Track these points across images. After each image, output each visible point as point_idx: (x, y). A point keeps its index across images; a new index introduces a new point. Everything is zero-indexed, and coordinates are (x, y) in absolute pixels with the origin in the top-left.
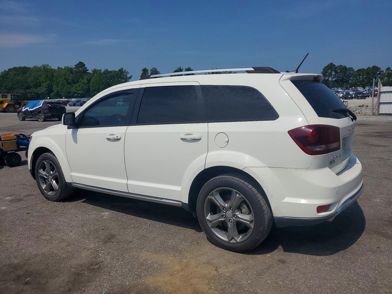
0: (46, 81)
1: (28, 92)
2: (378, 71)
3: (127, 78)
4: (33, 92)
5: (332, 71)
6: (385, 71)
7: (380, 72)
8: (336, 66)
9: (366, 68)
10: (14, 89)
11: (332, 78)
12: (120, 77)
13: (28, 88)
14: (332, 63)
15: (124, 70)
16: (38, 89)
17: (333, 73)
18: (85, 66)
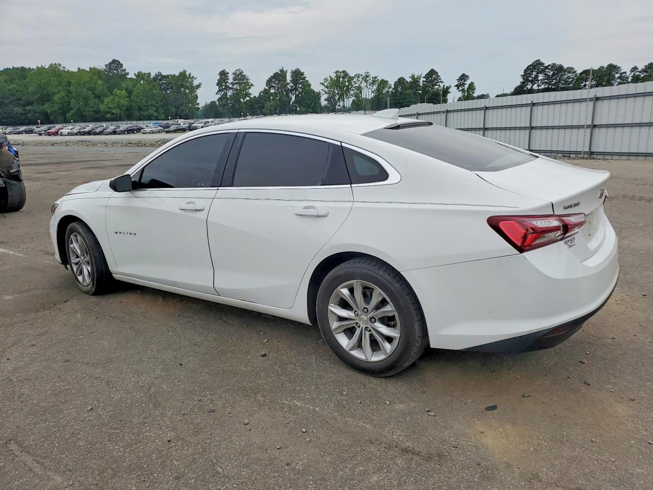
0: (59, 92)
1: (29, 110)
2: (617, 73)
3: (192, 87)
4: (37, 111)
5: (538, 73)
6: (628, 73)
7: (620, 74)
8: (545, 65)
9: (596, 68)
10: (6, 106)
11: (538, 86)
12: (182, 86)
13: (30, 103)
14: (539, 60)
15: (187, 73)
16: (46, 106)
17: (541, 77)
18: (122, 67)
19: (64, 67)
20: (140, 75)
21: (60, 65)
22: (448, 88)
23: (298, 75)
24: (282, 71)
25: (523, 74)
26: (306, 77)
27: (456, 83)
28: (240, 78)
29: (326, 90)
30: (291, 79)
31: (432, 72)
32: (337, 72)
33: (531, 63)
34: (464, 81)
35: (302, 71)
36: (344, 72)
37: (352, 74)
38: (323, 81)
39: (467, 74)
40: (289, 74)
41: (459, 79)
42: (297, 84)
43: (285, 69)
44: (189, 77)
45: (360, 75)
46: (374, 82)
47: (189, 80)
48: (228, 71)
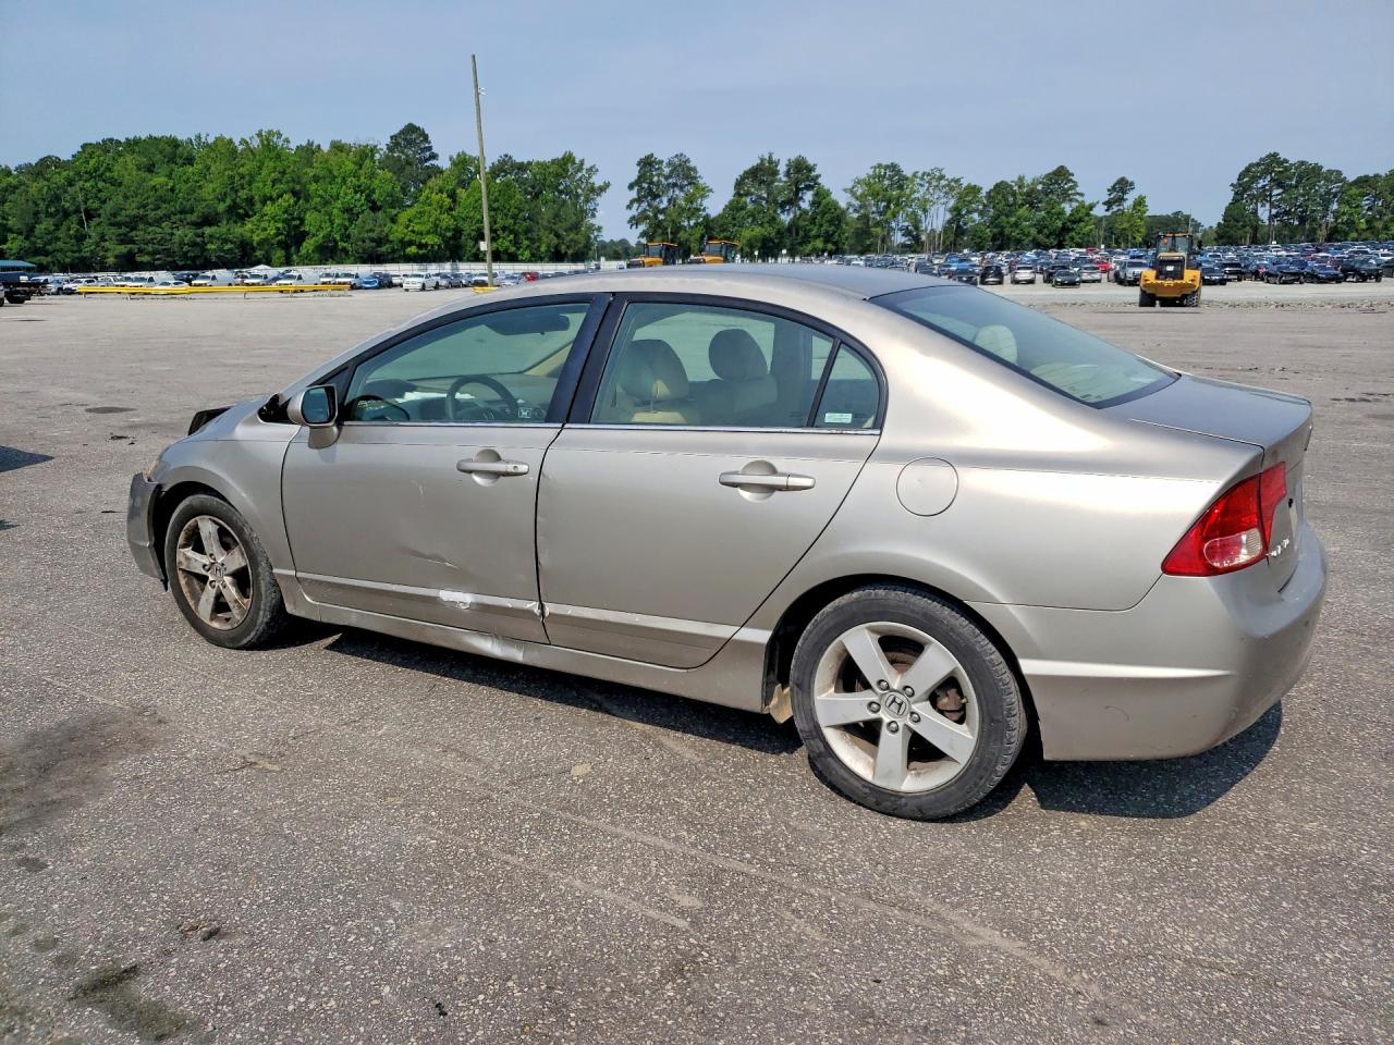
0: (280, 196)
1: (211, 236)
3: (592, 190)
4: (231, 238)
5: (1270, 181)
8: (1286, 165)
9: (1385, 173)
10: (150, 225)
11: (1271, 207)
13: (209, 220)
14: (1275, 155)
15: (577, 161)
16: (249, 226)
18: (426, 138)
19: (287, 141)
20: (461, 161)
21: (279, 135)
22: (1091, 207)
23: (802, 172)
24: (770, 161)
25: (1235, 182)
26: (820, 176)
27: (1106, 198)
28: (684, 172)
29: (857, 203)
30: (784, 179)
31: (1061, 174)
32: (880, 166)
33: (1255, 161)
34: (1124, 192)
35: (811, 162)
36: (893, 167)
37: (908, 172)
38: (850, 186)
39: (1130, 180)
40: (782, 168)
41: (1114, 188)
42: (798, 190)
43: (775, 158)
44: (580, 169)
45: (924, 174)
46: (952, 189)
47: (580, 174)
48: (659, 158)
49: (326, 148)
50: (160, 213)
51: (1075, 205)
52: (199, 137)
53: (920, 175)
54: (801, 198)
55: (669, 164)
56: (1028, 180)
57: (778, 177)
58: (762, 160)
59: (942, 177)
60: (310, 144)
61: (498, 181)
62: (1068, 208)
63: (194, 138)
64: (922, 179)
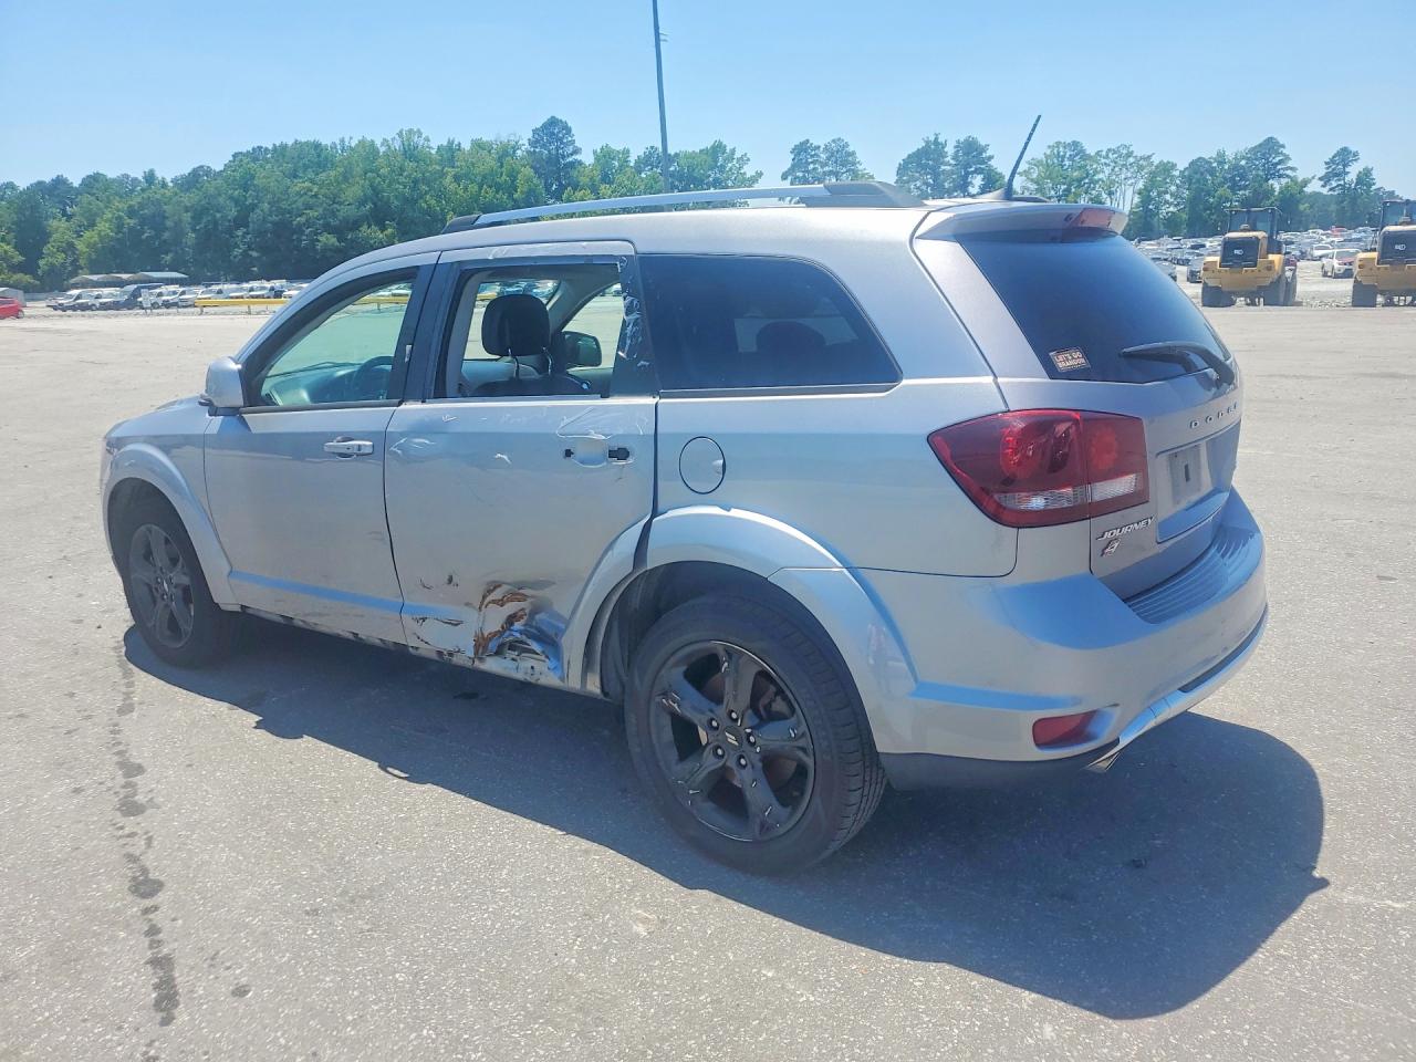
19: (427, 140)
20: (605, 156)
21: (419, 131)
22: (1305, 183)
23: (972, 153)
24: (936, 141)
26: (990, 158)
27: (1322, 172)
28: (841, 156)
29: (1033, 187)
30: (952, 162)
31: (1270, 146)
32: (1058, 143)
34: (1345, 166)
35: (982, 142)
36: (1075, 144)
37: (1091, 151)
39: (1353, 149)
40: (950, 150)
41: (1332, 161)
42: (967, 174)
43: (941, 140)
44: (731, 158)
45: (1109, 150)
46: (1141, 168)
47: (730, 165)
48: (815, 144)
49: (466, 146)
50: (302, 220)
51: (1284, 181)
52: (342, 141)
53: (1104, 153)
54: (971, 183)
55: (826, 149)
56: (1230, 155)
57: (947, 159)
58: (927, 142)
59: (1129, 154)
60: (451, 143)
61: (643, 175)
62: (1276, 185)
63: (338, 142)
64: (1107, 157)
